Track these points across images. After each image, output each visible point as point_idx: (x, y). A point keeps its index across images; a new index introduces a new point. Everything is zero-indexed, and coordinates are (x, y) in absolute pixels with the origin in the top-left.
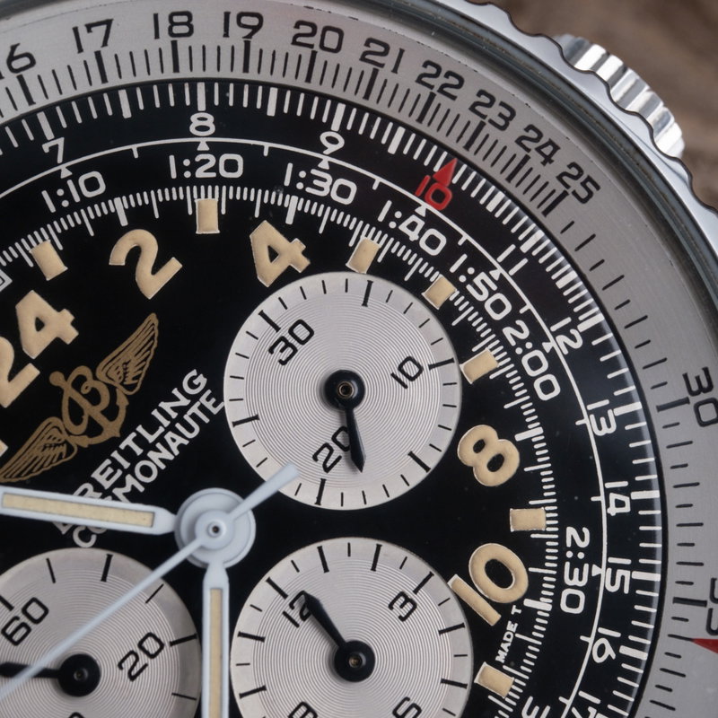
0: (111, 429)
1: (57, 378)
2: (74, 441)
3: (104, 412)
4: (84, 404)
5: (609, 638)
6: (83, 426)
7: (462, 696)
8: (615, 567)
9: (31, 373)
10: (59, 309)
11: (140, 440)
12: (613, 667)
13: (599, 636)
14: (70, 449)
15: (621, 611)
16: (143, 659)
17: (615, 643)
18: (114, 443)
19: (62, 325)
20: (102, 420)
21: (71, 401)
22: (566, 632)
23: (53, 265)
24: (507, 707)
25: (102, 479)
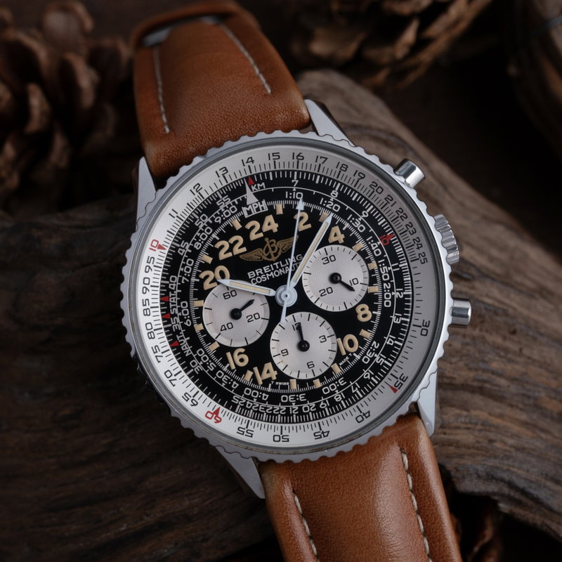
0: (273, 259)
1: (267, 239)
2: (263, 257)
3: (274, 254)
4: (270, 249)
5: (371, 374)
6: (267, 255)
7: (327, 368)
8: (381, 357)
9: (261, 235)
10: (276, 222)
11: (279, 265)
12: (368, 381)
13: (368, 372)
14: (261, 258)
15: (377, 368)
16: (253, 318)
17: (371, 376)
18: (272, 262)
19: (275, 227)
20: (272, 255)
21: (267, 247)
22: (360, 366)
23: (280, 211)
24: (336, 377)
25: (265, 270)
